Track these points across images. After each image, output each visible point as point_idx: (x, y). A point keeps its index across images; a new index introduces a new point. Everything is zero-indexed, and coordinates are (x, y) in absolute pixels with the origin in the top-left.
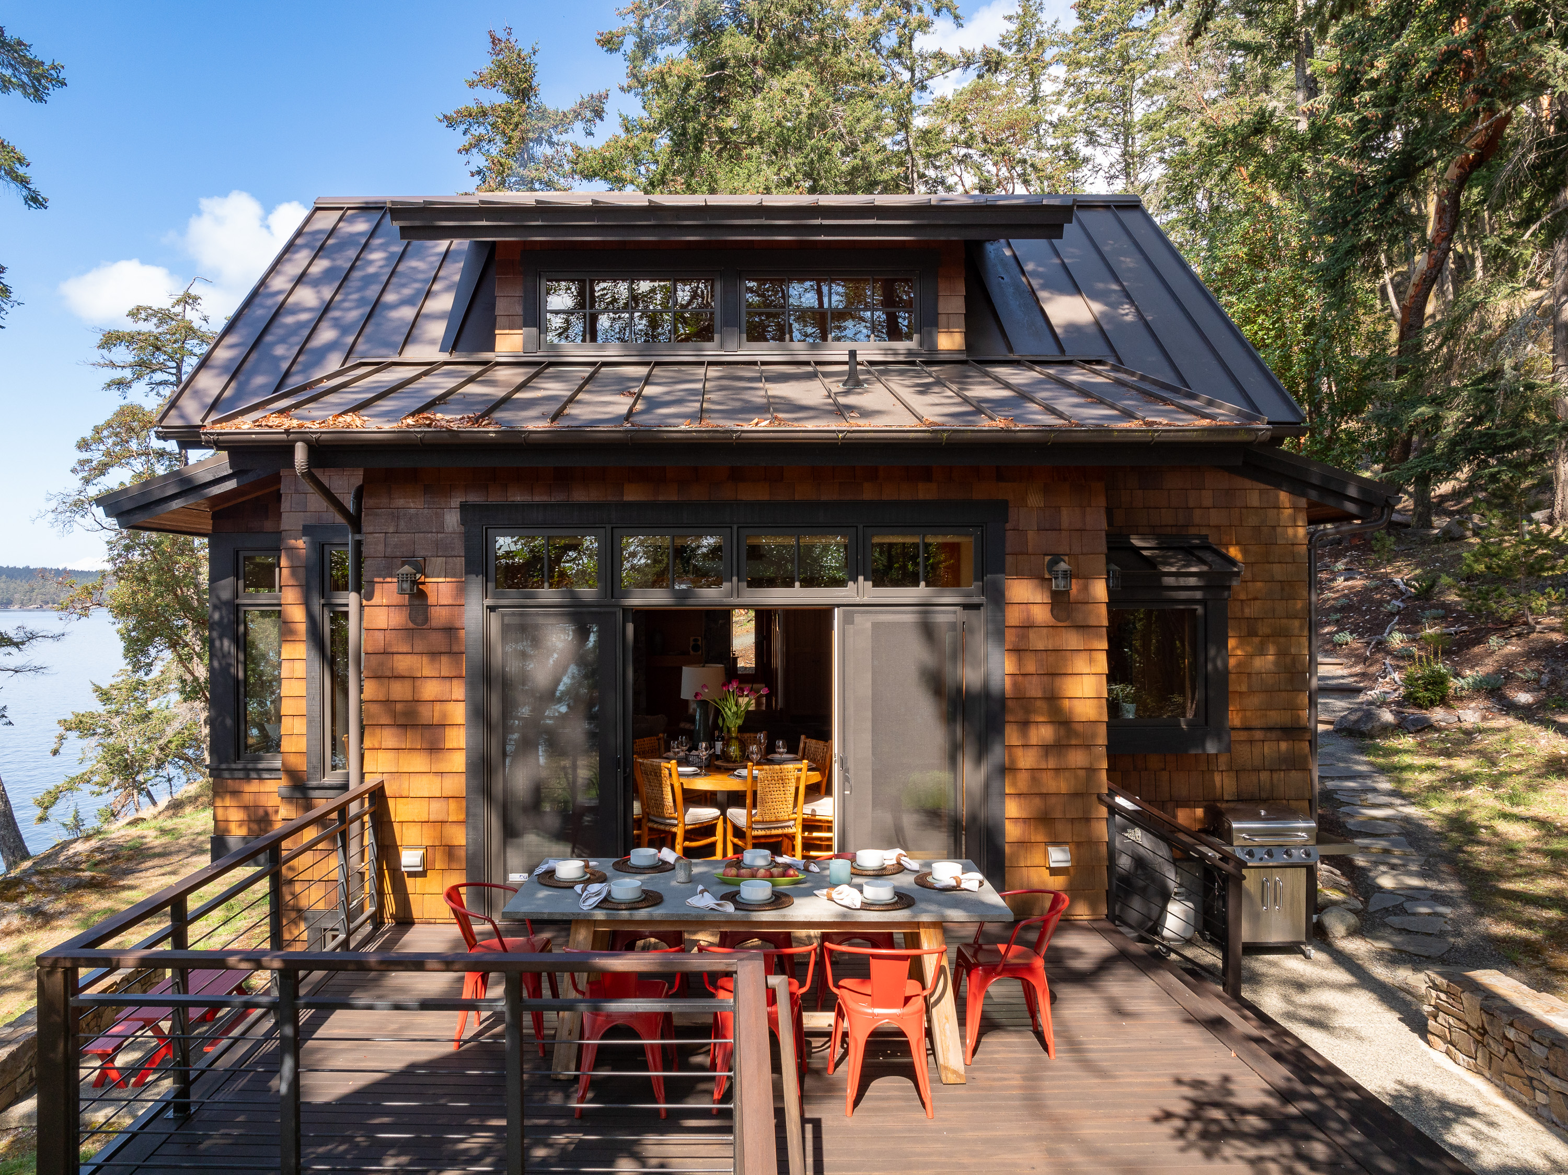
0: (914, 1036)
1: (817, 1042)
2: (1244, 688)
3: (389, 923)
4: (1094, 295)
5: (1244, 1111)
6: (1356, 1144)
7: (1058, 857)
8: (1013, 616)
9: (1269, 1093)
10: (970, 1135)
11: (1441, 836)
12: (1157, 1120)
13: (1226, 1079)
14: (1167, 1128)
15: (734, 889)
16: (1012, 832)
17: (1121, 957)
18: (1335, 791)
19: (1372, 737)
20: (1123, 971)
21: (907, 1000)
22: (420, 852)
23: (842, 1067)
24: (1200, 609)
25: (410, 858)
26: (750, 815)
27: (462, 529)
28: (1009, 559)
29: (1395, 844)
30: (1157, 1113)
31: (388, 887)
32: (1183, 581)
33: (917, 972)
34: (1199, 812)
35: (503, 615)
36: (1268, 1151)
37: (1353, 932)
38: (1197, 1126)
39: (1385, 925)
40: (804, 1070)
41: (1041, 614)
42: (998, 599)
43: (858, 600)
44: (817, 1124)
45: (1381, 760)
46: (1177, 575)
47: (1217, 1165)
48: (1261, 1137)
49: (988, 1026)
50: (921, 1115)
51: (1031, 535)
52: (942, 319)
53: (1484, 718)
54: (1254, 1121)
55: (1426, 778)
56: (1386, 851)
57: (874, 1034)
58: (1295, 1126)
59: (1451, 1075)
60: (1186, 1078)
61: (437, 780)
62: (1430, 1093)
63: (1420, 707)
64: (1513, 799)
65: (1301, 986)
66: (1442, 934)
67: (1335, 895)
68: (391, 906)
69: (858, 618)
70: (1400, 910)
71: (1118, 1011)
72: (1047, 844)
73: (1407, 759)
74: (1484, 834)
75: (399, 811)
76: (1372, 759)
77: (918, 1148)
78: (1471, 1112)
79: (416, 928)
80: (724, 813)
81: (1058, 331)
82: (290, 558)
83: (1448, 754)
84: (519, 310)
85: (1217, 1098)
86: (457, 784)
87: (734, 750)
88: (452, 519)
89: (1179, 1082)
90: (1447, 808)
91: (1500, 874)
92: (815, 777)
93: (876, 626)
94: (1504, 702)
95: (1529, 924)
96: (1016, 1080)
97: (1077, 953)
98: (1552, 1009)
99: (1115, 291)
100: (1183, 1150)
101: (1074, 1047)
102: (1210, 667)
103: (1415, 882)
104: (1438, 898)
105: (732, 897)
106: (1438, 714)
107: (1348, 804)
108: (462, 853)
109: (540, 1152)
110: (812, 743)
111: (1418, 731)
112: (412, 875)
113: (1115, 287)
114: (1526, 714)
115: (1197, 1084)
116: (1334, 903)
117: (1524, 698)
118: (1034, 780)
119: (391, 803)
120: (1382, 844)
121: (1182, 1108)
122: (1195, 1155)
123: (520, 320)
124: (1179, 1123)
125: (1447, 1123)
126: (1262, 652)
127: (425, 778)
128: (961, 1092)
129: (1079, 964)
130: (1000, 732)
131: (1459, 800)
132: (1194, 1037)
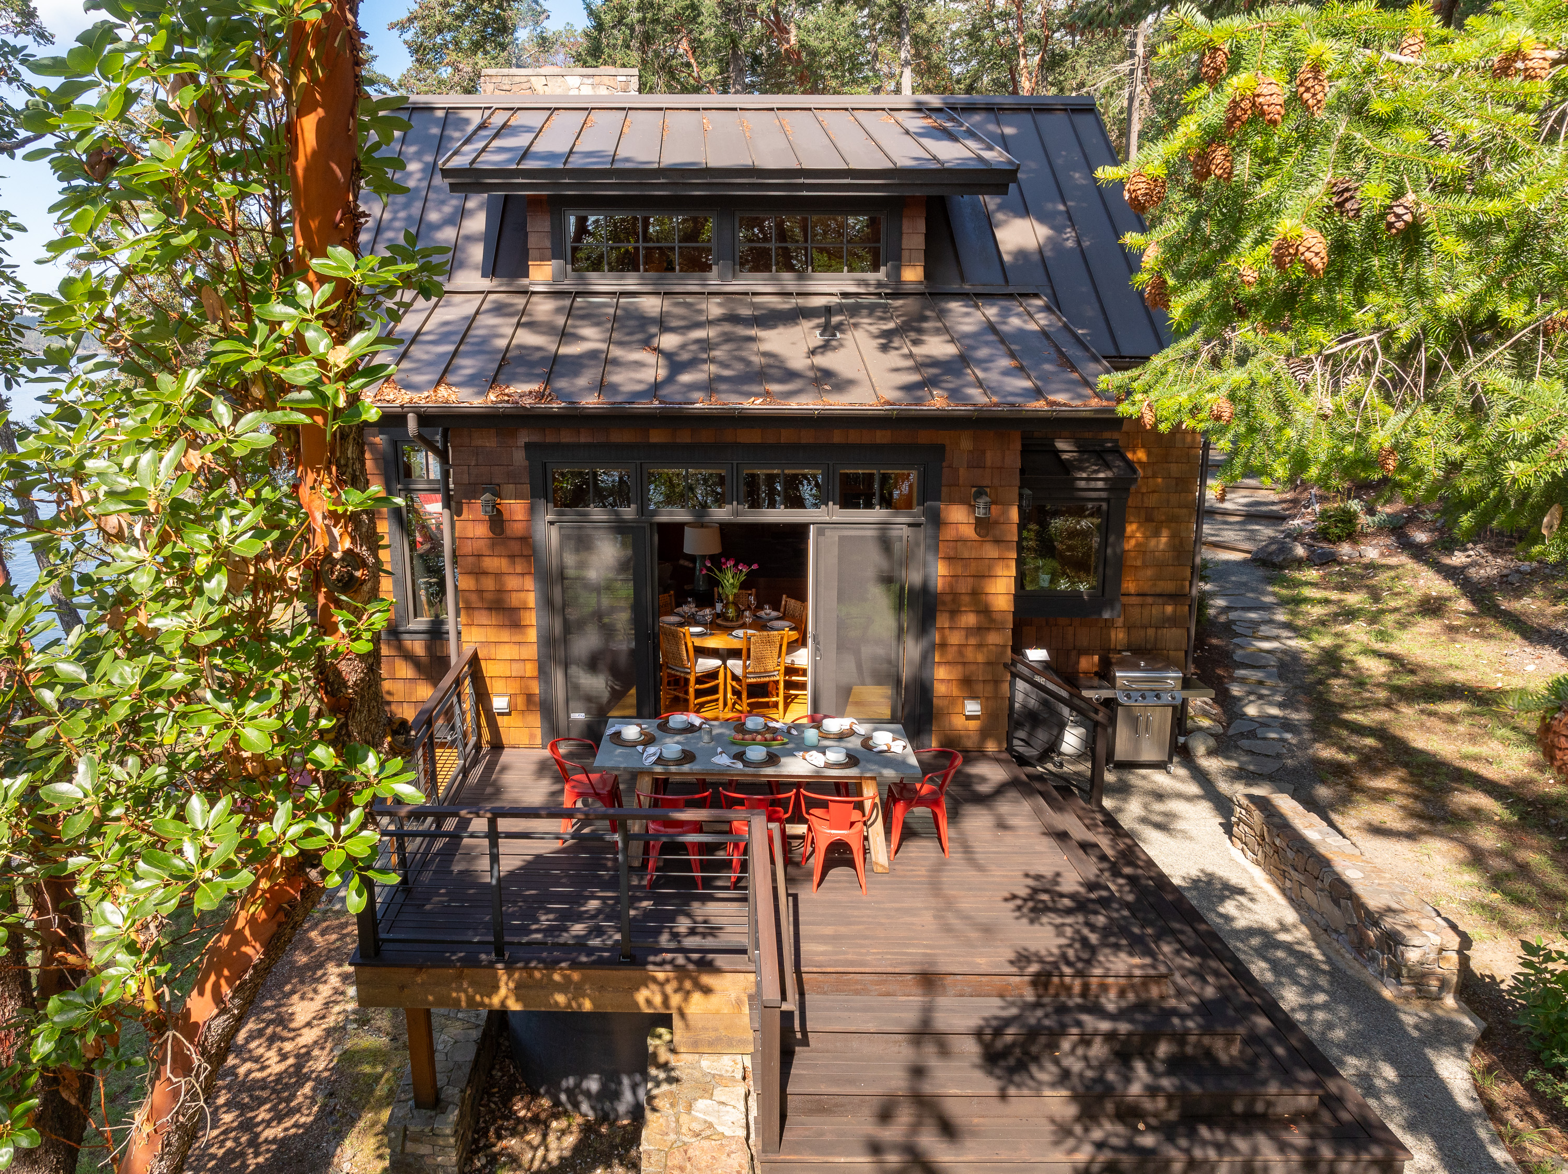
0: (856, 846)
1: (795, 843)
2: (1139, 563)
3: (486, 748)
4: (1042, 218)
5: (1062, 895)
6: (1124, 918)
7: (973, 707)
8: (948, 534)
9: (1081, 884)
10: (887, 905)
11: (1311, 669)
12: (1006, 900)
13: (1058, 874)
14: (1011, 905)
15: (741, 749)
16: (940, 689)
17: (1013, 784)
18: (1233, 622)
19: (1282, 568)
20: (1013, 794)
21: (852, 824)
22: (506, 699)
23: (812, 860)
24: (1104, 506)
25: (499, 703)
26: (745, 667)
27: (526, 463)
28: (944, 490)
29: (1269, 676)
30: (1007, 895)
31: (483, 722)
32: (1093, 485)
33: (860, 806)
34: (1096, 658)
35: (560, 528)
36: (1069, 920)
37: (1211, 753)
38: (1030, 904)
39: (1237, 747)
40: (788, 862)
41: (968, 531)
42: (936, 521)
43: (827, 519)
44: (795, 897)
45: (1284, 592)
46: (1088, 479)
47: (1037, 927)
48: (1068, 912)
49: (909, 833)
50: (859, 893)
51: (962, 472)
52: (905, 254)
53: (1382, 555)
54: (1067, 902)
55: (1317, 611)
56: (1261, 683)
57: (832, 844)
58: (1091, 906)
59: (1238, 865)
60: (1032, 873)
61: (517, 647)
62: (1220, 878)
63: (1330, 541)
64: (1383, 636)
65: (1160, 796)
66: (1279, 756)
67: (1206, 723)
68: (486, 735)
69: (828, 533)
70: (1252, 735)
71: (1002, 825)
72: (964, 698)
73: (1307, 592)
74: (1346, 669)
75: (489, 669)
76: (1276, 589)
77: (856, 913)
78: (1242, 892)
79: (506, 751)
80: (724, 663)
81: (1006, 258)
82: (372, 452)
83: (1343, 588)
84: (548, 244)
85: (1048, 886)
86: (532, 652)
87: (731, 612)
88: (519, 457)
89: (1027, 875)
90: (1326, 641)
91: (1343, 707)
92: (794, 635)
93: (841, 538)
94: (1403, 540)
95: (1347, 750)
96: (923, 872)
97: (983, 779)
98: (1311, 825)
99: (1060, 212)
100: (1017, 918)
101: (967, 850)
102: (1109, 551)
103: (1274, 711)
104: (1286, 725)
105: (740, 756)
106: (1345, 549)
107: (1242, 635)
108: (537, 699)
109: (632, 913)
110: (792, 602)
111: (1322, 564)
112: (500, 714)
113: (1061, 207)
114: (1418, 553)
115: (1038, 877)
116: (1200, 729)
117: (1421, 537)
118: (961, 653)
119: (483, 663)
120: (1258, 675)
121: (1023, 892)
122: (1024, 921)
123: (549, 253)
124: (1019, 902)
125: (1222, 899)
126: (1157, 534)
127: (507, 646)
128: (886, 878)
129: (983, 788)
130: (934, 618)
131: (1337, 635)
132: (1046, 845)
